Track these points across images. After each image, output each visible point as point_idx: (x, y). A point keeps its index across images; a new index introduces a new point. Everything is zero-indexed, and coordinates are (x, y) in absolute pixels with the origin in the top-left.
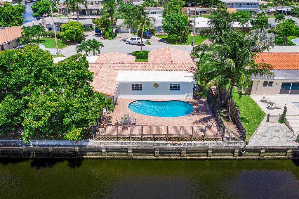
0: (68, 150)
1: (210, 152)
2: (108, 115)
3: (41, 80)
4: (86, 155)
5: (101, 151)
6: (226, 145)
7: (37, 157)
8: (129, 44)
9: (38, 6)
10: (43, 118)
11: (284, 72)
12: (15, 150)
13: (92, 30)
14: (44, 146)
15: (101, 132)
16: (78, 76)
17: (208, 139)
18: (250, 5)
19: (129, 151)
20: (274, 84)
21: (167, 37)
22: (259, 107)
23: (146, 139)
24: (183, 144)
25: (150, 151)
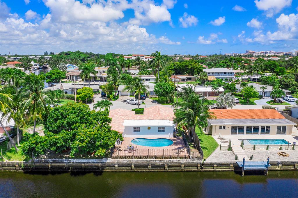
0: (94, 166)
1: (183, 166)
2: (118, 146)
3: (84, 121)
4: (105, 169)
5: (115, 167)
6: (192, 161)
7: (74, 171)
8: (129, 104)
9: (52, 74)
10: (85, 141)
11: (234, 120)
12: (60, 166)
13: (99, 93)
14: (79, 163)
15: (116, 154)
16: (104, 119)
17: (181, 158)
18: (227, 74)
19: (132, 166)
20: (226, 128)
21: (158, 99)
22: (216, 142)
23: (143, 157)
24: (166, 161)
25: (145, 166)
